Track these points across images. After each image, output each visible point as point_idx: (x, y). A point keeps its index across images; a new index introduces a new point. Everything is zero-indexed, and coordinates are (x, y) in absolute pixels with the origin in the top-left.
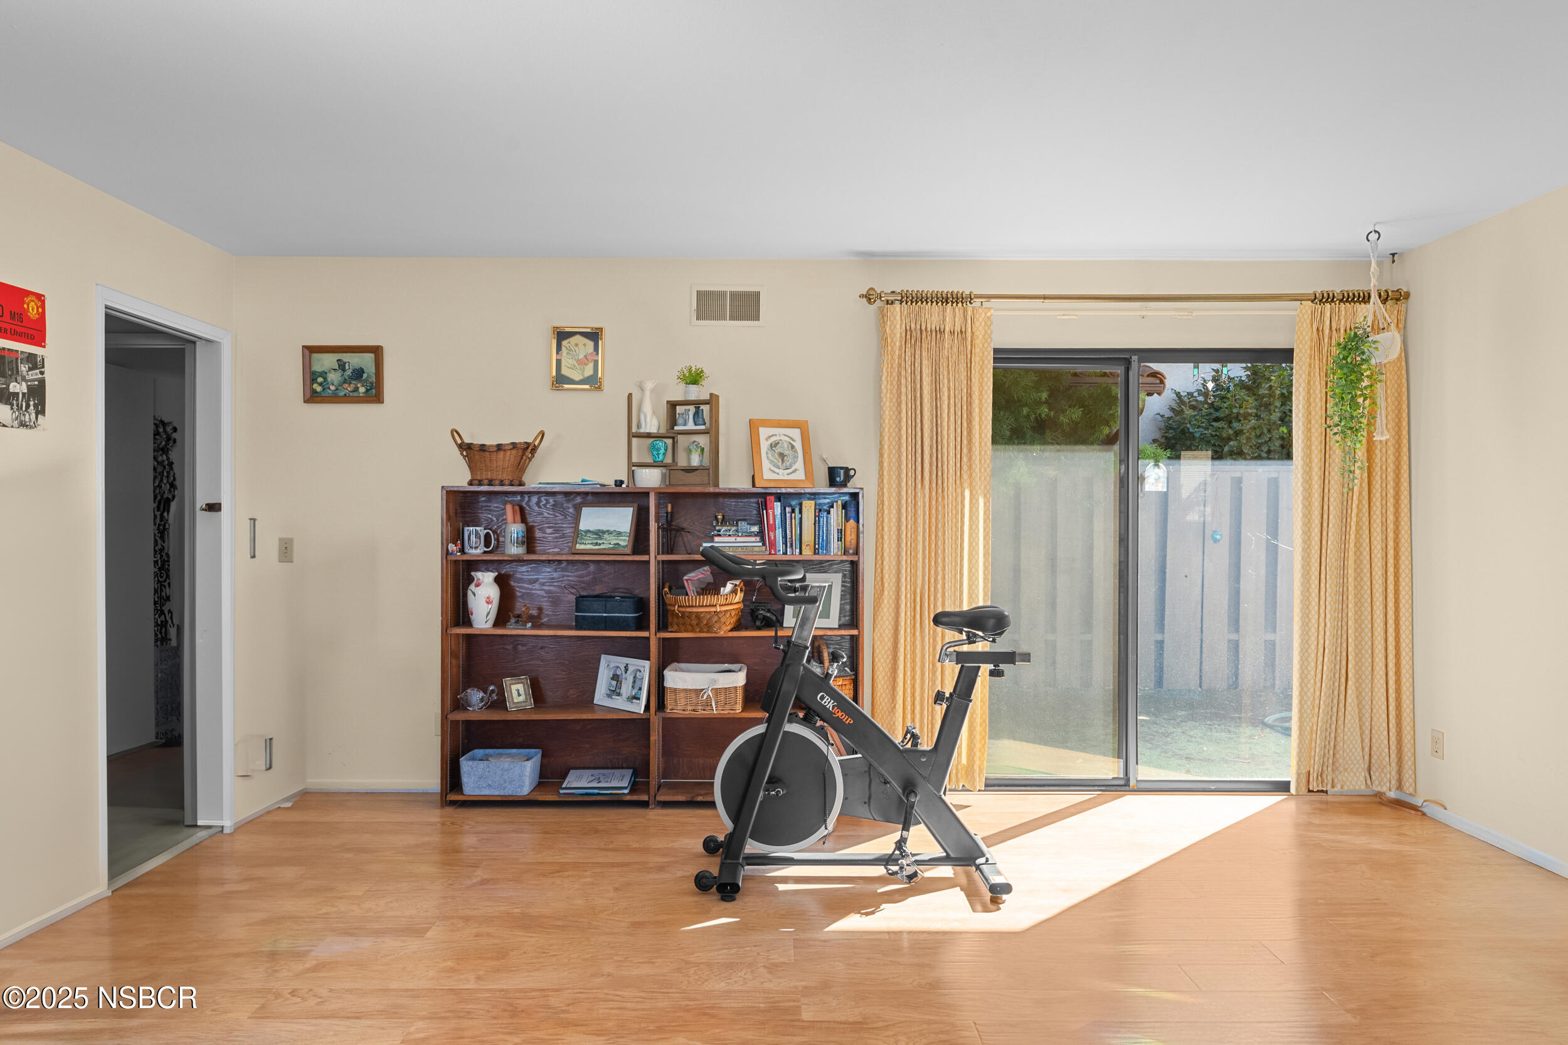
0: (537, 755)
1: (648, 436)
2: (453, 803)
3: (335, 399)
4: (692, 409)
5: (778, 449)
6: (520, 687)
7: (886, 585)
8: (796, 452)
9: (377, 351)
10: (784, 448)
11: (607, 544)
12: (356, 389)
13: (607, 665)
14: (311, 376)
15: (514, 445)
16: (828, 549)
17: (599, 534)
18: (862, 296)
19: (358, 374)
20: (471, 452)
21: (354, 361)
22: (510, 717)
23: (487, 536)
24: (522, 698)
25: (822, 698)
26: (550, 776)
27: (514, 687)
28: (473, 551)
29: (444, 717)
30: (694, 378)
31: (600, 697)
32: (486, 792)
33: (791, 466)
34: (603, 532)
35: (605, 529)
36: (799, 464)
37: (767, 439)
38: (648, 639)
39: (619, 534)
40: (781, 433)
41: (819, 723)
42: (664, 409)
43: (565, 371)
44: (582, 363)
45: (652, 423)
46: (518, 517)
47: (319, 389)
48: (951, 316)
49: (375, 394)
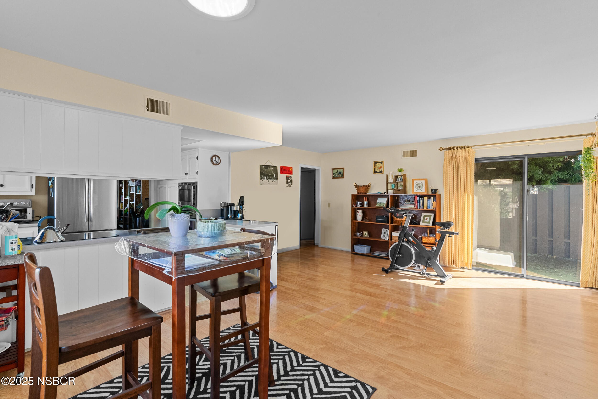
0: (369, 247)
1: (390, 183)
2: (353, 253)
3: (337, 178)
4: (400, 177)
5: (419, 185)
6: (366, 233)
7: (445, 217)
8: (423, 186)
9: (343, 169)
10: (420, 185)
11: (382, 205)
12: (340, 176)
13: (384, 230)
14: (333, 174)
15: (364, 186)
16: (430, 207)
17: (380, 203)
18: (439, 149)
19: (340, 173)
20: (357, 187)
21: (340, 170)
22: (363, 238)
23: (361, 203)
24: (366, 235)
25: (410, 238)
26: (371, 251)
27: (365, 233)
28: (358, 206)
29: (352, 237)
30: (400, 171)
31: (382, 237)
32: (359, 252)
33: (421, 189)
34: (381, 203)
35: (381, 202)
36: (424, 189)
37: (416, 183)
38: (389, 225)
39: (384, 203)
40: (419, 182)
41: (410, 243)
42: (394, 177)
43: (376, 170)
44: (379, 168)
45: (391, 180)
46: (367, 200)
47: (334, 176)
48: (462, 152)
49: (343, 177)
